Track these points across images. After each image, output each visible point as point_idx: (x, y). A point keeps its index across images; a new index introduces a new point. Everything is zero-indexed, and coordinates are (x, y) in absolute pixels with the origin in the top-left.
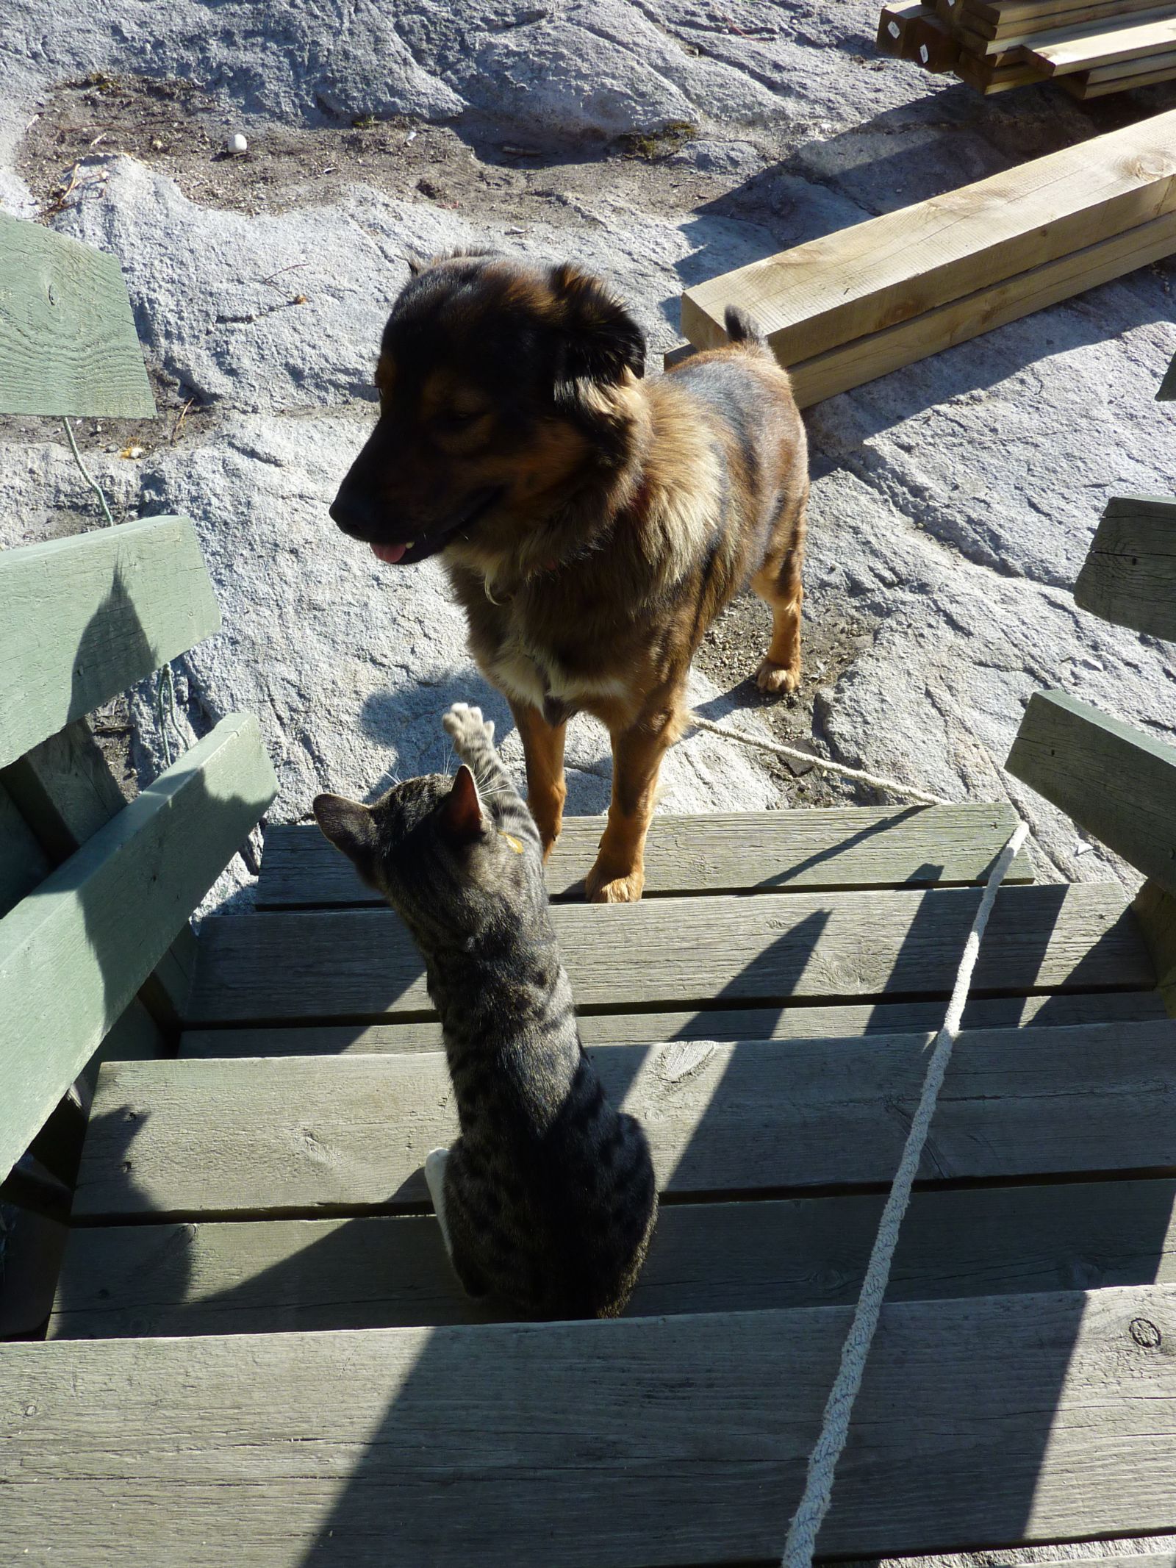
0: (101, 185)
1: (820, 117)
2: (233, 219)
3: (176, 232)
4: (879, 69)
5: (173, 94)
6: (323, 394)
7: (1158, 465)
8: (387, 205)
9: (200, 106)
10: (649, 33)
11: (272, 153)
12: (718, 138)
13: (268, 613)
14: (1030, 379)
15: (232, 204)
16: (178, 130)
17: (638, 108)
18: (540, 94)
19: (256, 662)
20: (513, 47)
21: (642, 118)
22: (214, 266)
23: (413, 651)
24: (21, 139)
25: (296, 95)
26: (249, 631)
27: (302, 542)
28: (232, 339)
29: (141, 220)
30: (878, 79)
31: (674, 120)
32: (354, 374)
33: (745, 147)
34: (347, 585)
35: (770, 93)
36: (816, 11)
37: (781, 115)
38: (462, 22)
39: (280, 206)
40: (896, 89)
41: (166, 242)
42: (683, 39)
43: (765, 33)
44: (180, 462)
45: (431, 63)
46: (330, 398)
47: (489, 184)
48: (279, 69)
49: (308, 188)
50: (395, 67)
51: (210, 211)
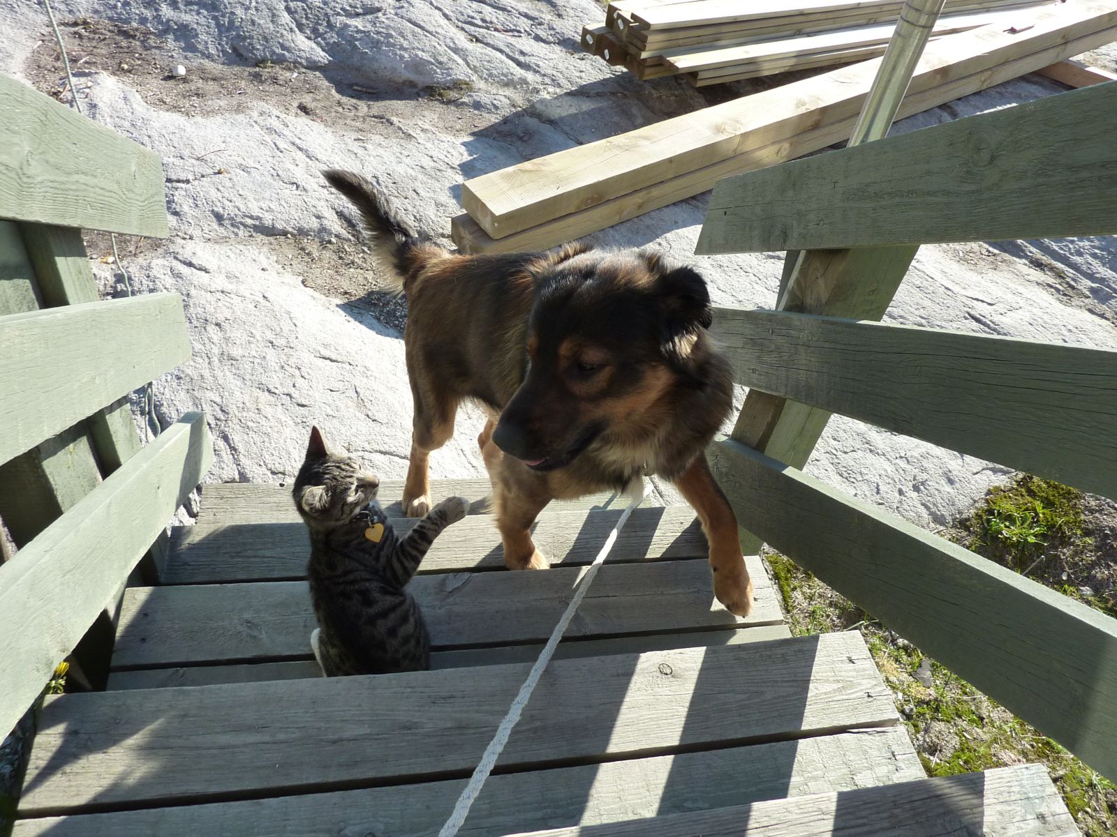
0: (87, 90)
1: (547, 84)
2: (176, 119)
3: (139, 124)
4: (583, 59)
5: (136, 36)
6: (236, 230)
7: (734, 294)
8: (279, 117)
9: (154, 45)
10: (445, 27)
11: (203, 79)
12: (487, 92)
13: (201, 361)
14: (664, 243)
15: (175, 108)
16: (138, 59)
17: (438, 70)
18: (377, 57)
19: (194, 390)
20: (361, 27)
21: (440, 76)
22: (164, 147)
23: (294, 386)
24: (29, 55)
25: (219, 44)
26: (189, 371)
27: (224, 319)
28: (176, 193)
29: (115, 115)
30: (582, 65)
31: (460, 80)
32: (257, 219)
33: (503, 99)
34: (252, 345)
35: (518, 68)
36: (546, 22)
37: (524, 81)
38: (328, 10)
39: (208, 112)
40: (592, 71)
41: (132, 130)
42: (466, 32)
43: (515, 32)
44: (141, 267)
45: (309, 32)
46: (241, 233)
47: (344, 108)
48: (208, 26)
49: (227, 102)
50: (285, 32)
51: (161, 112)
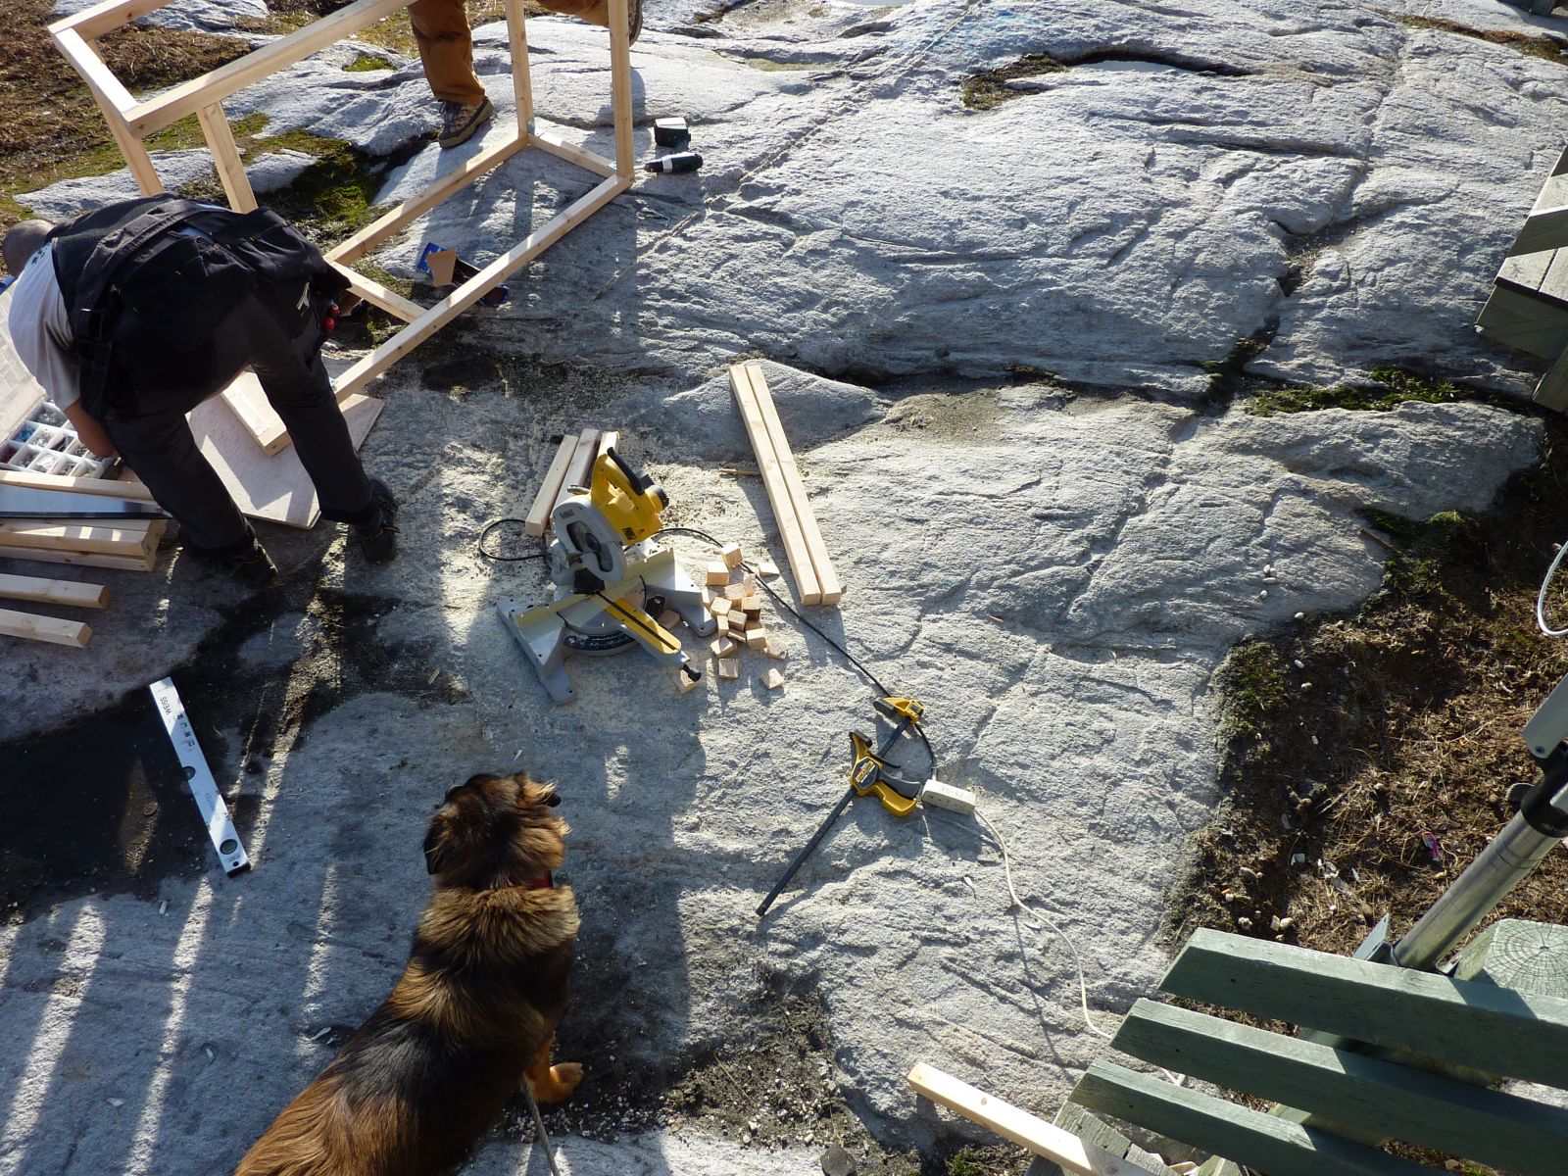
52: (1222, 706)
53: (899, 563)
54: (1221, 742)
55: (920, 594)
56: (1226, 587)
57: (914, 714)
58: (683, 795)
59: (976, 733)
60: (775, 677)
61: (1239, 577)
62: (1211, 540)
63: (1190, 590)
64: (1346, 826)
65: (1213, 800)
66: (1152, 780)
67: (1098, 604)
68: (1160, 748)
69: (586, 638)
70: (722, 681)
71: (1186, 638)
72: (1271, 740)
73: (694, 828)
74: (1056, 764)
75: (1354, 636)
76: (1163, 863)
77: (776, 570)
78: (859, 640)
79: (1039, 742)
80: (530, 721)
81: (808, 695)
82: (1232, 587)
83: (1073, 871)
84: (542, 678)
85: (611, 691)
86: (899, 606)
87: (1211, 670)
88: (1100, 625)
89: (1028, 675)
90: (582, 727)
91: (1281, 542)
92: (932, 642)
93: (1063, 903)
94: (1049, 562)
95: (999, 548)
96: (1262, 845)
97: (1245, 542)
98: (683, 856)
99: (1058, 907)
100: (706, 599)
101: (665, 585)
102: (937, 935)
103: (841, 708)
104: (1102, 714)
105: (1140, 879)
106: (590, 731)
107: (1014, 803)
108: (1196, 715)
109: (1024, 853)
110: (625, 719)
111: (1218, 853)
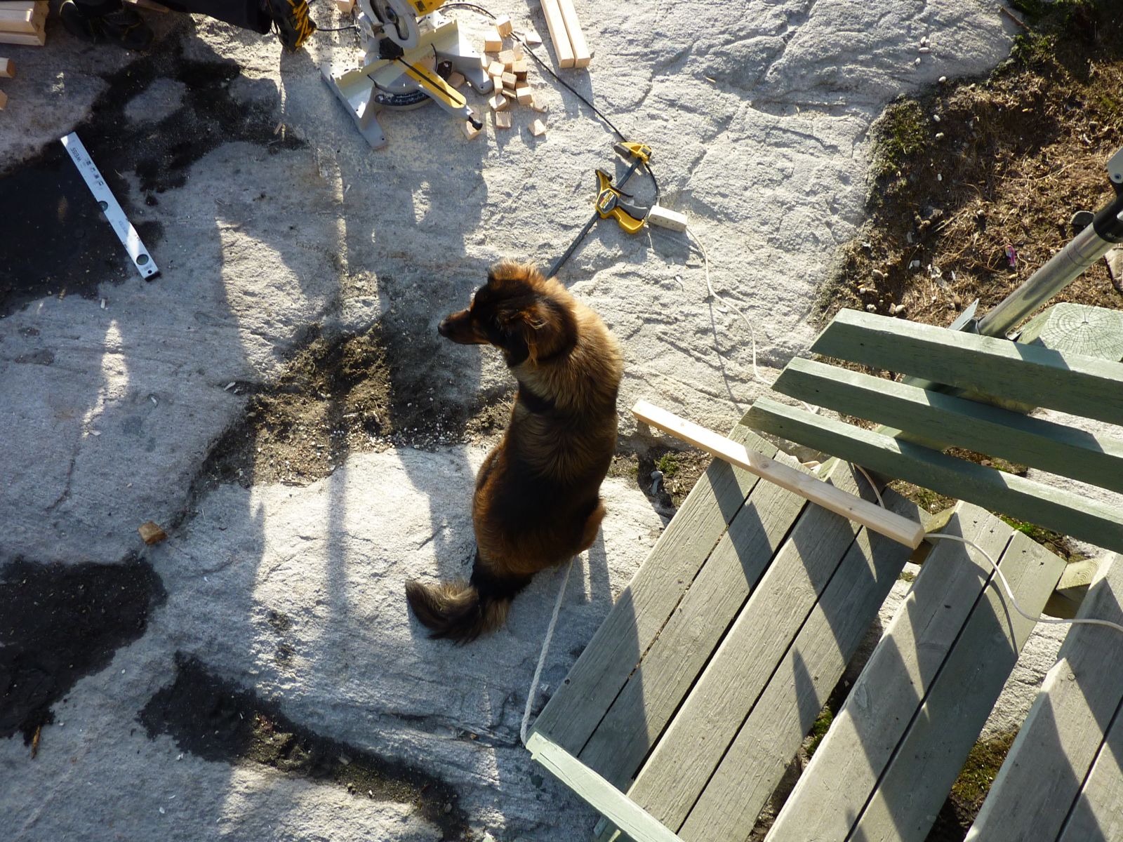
52: (874, 151)
53: (636, 33)
54: (871, 178)
55: (652, 59)
56: (889, 55)
57: (644, 156)
58: (472, 219)
59: (690, 170)
60: (539, 127)
61: (902, 47)
62: (883, 15)
63: (861, 57)
64: (952, 241)
65: (859, 221)
66: (817, 206)
67: (789, 67)
68: (826, 181)
69: (391, 96)
70: (498, 129)
71: (854, 96)
72: (908, 177)
73: (482, 242)
74: (748, 194)
75: (982, 96)
76: (819, 266)
77: (538, 39)
78: (603, 97)
79: (737, 177)
80: (354, 162)
81: (564, 140)
82: (895, 56)
83: (754, 272)
84: (360, 129)
85: (414, 138)
86: (635, 69)
87: (870, 122)
88: (789, 86)
89: (733, 125)
90: (393, 167)
91: (937, 18)
92: (660, 98)
93: (745, 294)
94: (754, 33)
95: (716, 20)
96: (891, 254)
97: (910, 17)
98: (474, 263)
99: (741, 297)
100: (484, 63)
101: (451, 52)
102: (655, 316)
103: (589, 151)
104: (784, 156)
105: (802, 277)
106: (400, 170)
107: (715, 222)
108: (855, 157)
109: (720, 259)
110: (426, 161)
111: (858, 259)
